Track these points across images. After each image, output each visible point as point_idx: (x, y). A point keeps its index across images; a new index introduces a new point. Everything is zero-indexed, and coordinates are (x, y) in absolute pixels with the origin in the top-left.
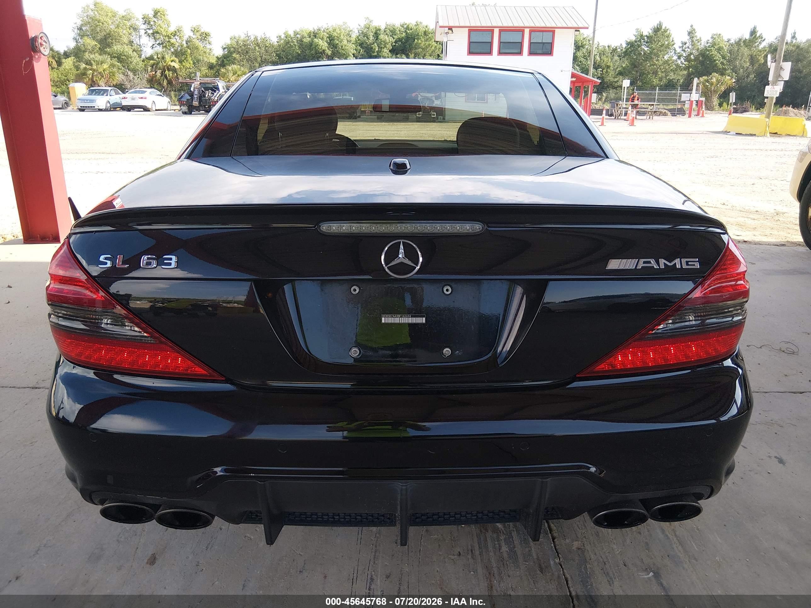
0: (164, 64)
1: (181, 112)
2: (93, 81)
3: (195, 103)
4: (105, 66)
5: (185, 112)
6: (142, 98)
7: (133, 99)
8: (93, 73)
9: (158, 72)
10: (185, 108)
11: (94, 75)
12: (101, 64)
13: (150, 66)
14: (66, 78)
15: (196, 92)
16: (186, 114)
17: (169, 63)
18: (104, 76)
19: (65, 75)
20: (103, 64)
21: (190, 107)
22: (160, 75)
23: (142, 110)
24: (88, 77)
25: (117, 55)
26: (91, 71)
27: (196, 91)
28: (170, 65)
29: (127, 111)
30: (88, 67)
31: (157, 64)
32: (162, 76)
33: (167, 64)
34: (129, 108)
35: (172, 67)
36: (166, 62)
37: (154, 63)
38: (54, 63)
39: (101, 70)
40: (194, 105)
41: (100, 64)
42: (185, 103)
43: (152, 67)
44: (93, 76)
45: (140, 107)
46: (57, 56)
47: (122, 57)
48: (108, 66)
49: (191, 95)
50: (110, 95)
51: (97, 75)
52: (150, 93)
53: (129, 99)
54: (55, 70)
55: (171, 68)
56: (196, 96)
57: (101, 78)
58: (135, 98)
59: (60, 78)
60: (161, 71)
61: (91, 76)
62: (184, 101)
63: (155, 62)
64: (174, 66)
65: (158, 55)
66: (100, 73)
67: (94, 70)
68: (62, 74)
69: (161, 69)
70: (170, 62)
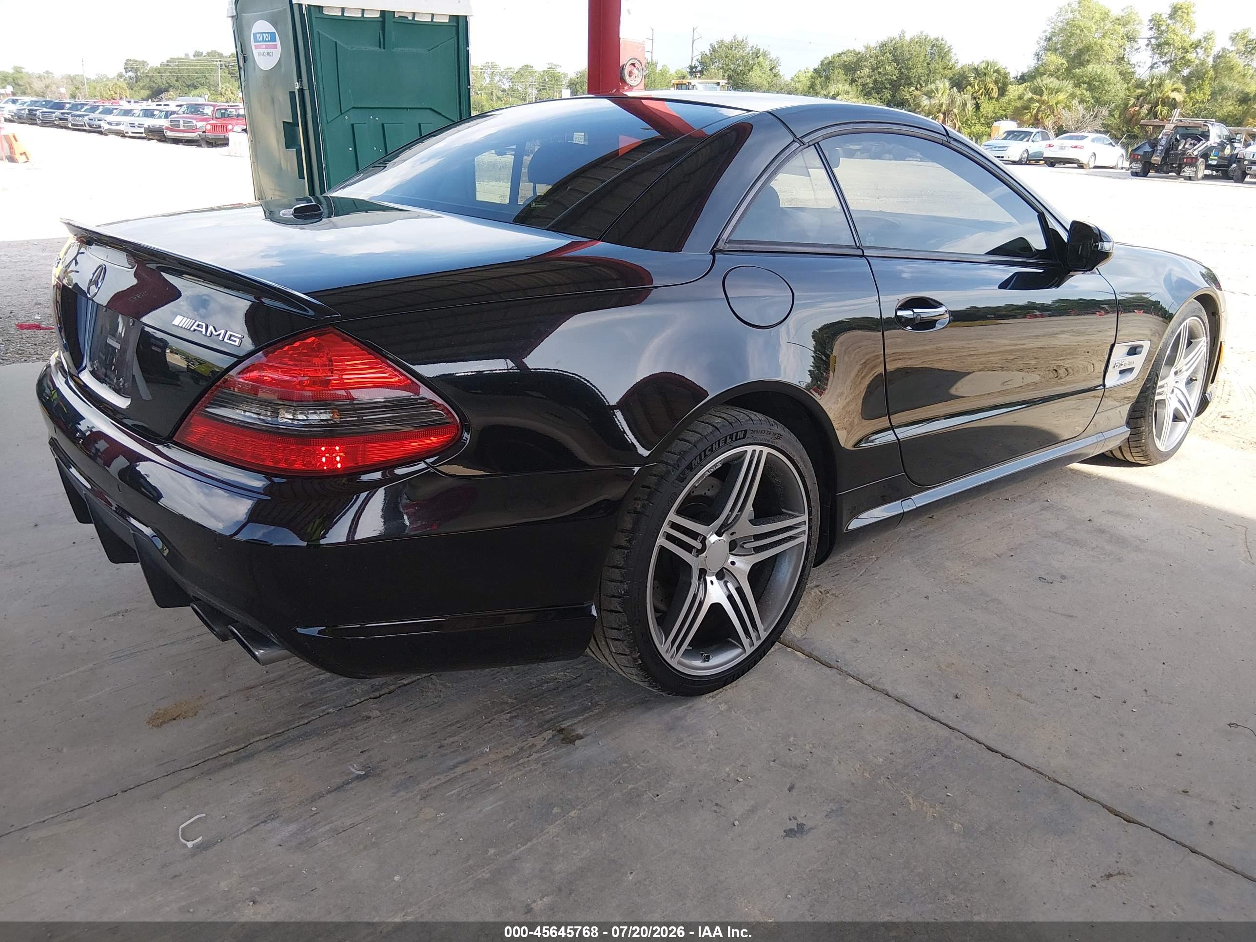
0: (1159, 95)
1: (1129, 172)
2: (1036, 119)
3: (1155, 158)
4: (1061, 96)
5: (1136, 173)
6: (1076, 147)
7: (1062, 148)
8: (1040, 107)
9: (1145, 107)
10: (1137, 167)
11: (1041, 109)
12: (1056, 93)
13: (1135, 98)
14: (1004, 113)
15: (1163, 142)
16: (1137, 176)
17: (1167, 94)
18: (1055, 112)
19: (1004, 108)
20: (1059, 93)
21: (1147, 165)
22: (1147, 112)
23: (1076, 166)
24: (1030, 112)
25: (1087, 80)
26: (1037, 104)
27: (1164, 139)
28: (1168, 97)
29: (1049, 166)
30: (1036, 97)
31: (1147, 95)
32: (1148, 114)
33: (1163, 95)
34: (1052, 162)
35: (1170, 100)
36: (1163, 92)
37: (1143, 93)
38: (994, 91)
39: (1052, 102)
40: (1153, 161)
41: (1054, 93)
42: (1139, 157)
43: (1138, 99)
44: (1038, 111)
45: (1070, 161)
46: (1001, 81)
47: (1094, 83)
48: (1065, 97)
49: (1154, 145)
50: (1033, 141)
51: (1045, 109)
52: (1093, 141)
53: (1059, 147)
54: (994, 101)
55: (1168, 101)
56: (1161, 147)
57: (1050, 115)
58: (1065, 147)
59: (996, 113)
60: (1150, 106)
61: (1035, 111)
62: (1138, 155)
63: (1144, 91)
64: (1174, 99)
65: (1152, 80)
66: (1051, 107)
67: (1043, 102)
68: (1001, 107)
69: (1150, 103)
70: (1170, 92)
